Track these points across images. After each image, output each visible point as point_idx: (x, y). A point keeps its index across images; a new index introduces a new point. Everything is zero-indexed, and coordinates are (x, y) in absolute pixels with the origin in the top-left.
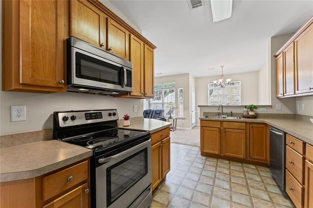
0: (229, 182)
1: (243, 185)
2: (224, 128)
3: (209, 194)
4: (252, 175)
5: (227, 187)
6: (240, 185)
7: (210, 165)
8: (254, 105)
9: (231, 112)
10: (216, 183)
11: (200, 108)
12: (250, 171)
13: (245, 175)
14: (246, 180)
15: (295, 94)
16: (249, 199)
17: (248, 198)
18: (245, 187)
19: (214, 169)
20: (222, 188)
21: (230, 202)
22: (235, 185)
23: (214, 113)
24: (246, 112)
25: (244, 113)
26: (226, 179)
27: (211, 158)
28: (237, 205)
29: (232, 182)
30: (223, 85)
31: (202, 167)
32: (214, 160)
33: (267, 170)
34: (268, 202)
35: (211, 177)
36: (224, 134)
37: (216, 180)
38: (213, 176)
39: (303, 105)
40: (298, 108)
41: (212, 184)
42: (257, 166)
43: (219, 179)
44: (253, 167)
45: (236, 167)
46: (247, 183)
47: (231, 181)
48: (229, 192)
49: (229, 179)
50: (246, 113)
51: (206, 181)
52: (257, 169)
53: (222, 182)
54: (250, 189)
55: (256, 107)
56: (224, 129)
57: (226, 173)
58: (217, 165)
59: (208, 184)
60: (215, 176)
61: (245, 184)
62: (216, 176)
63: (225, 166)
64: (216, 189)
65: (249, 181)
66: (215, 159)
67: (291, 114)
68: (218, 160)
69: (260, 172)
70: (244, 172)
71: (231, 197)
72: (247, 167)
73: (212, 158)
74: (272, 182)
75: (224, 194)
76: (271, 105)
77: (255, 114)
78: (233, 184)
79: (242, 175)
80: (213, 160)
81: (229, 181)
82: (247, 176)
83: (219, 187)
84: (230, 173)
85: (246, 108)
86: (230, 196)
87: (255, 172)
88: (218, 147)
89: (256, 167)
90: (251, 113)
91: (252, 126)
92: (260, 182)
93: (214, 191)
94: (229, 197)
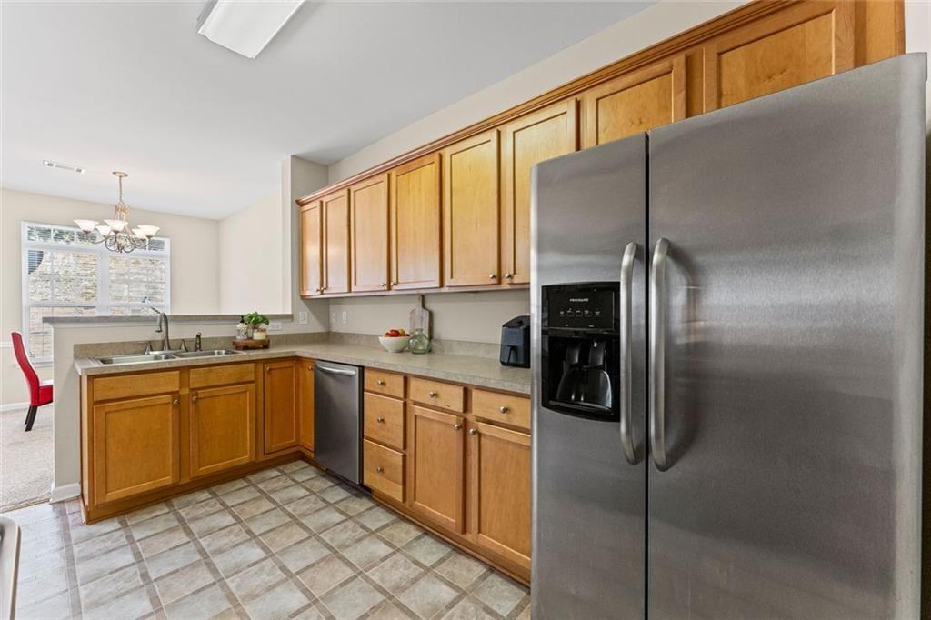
0: (250, 540)
1: (286, 525)
2: (192, 390)
3: (230, 609)
4: (285, 491)
5: (257, 553)
6: (281, 529)
7: (157, 534)
8: (260, 313)
9: (198, 336)
10: (220, 567)
11: (55, 330)
12: (276, 485)
13: (273, 501)
14: (283, 509)
15: (350, 291)
16: (317, 543)
17: (313, 541)
18: (292, 525)
19: (181, 537)
20: (249, 566)
21: (290, 580)
22: (270, 535)
23: (130, 342)
24: (243, 333)
25: (238, 338)
26: (239, 539)
27: (139, 512)
28: (306, 573)
29: (260, 535)
30: (123, 242)
31: (129, 558)
32: (158, 513)
33: (302, 466)
34: (346, 523)
35: (193, 566)
36: (192, 408)
37: (216, 560)
38: (198, 557)
39: (345, 313)
40: (333, 320)
41: (210, 579)
42: (281, 468)
43: (220, 551)
44: (274, 473)
45: (237, 494)
46: (290, 515)
47: (253, 533)
48: (269, 562)
49: (245, 534)
50: (245, 337)
51: (184, 586)
52: (286, 474)
53: (234, 552)
54: (304, 521)
55: (265, 319)
56: (194, 392)
57: (226, 524)
58: (181, 520)
59: (199, 591)
60: (202, 552)
61: (288, 519)
62: (207, 550)
63: (208, 509)
64: (232, 581)
65: (290, 509)
66: (159, 506)
67: (322, 333)
68: (172, 506)
69: (293, 476)
70: (265, 495)
71: (283, 569)
72: (263, 480)
73: (145, 510)
74: (325, 483)
75: (264, 576)
76: (290, 313)
77: (267, 336)
78: (264, 536)
79: (267, 505)
80: (154, 514)
81: (249, 537)
82: (277, 500)
83: (237, 570)
84: (235, 517)
85: (242, 322)
86: (280, 568)
87: (284, 482)
88: (171, 461)
89: (279, 471)
90: (258, 336)
91: (270, 370)
92: (306, 496)
93: (234, 590)
94: (280, 572)
